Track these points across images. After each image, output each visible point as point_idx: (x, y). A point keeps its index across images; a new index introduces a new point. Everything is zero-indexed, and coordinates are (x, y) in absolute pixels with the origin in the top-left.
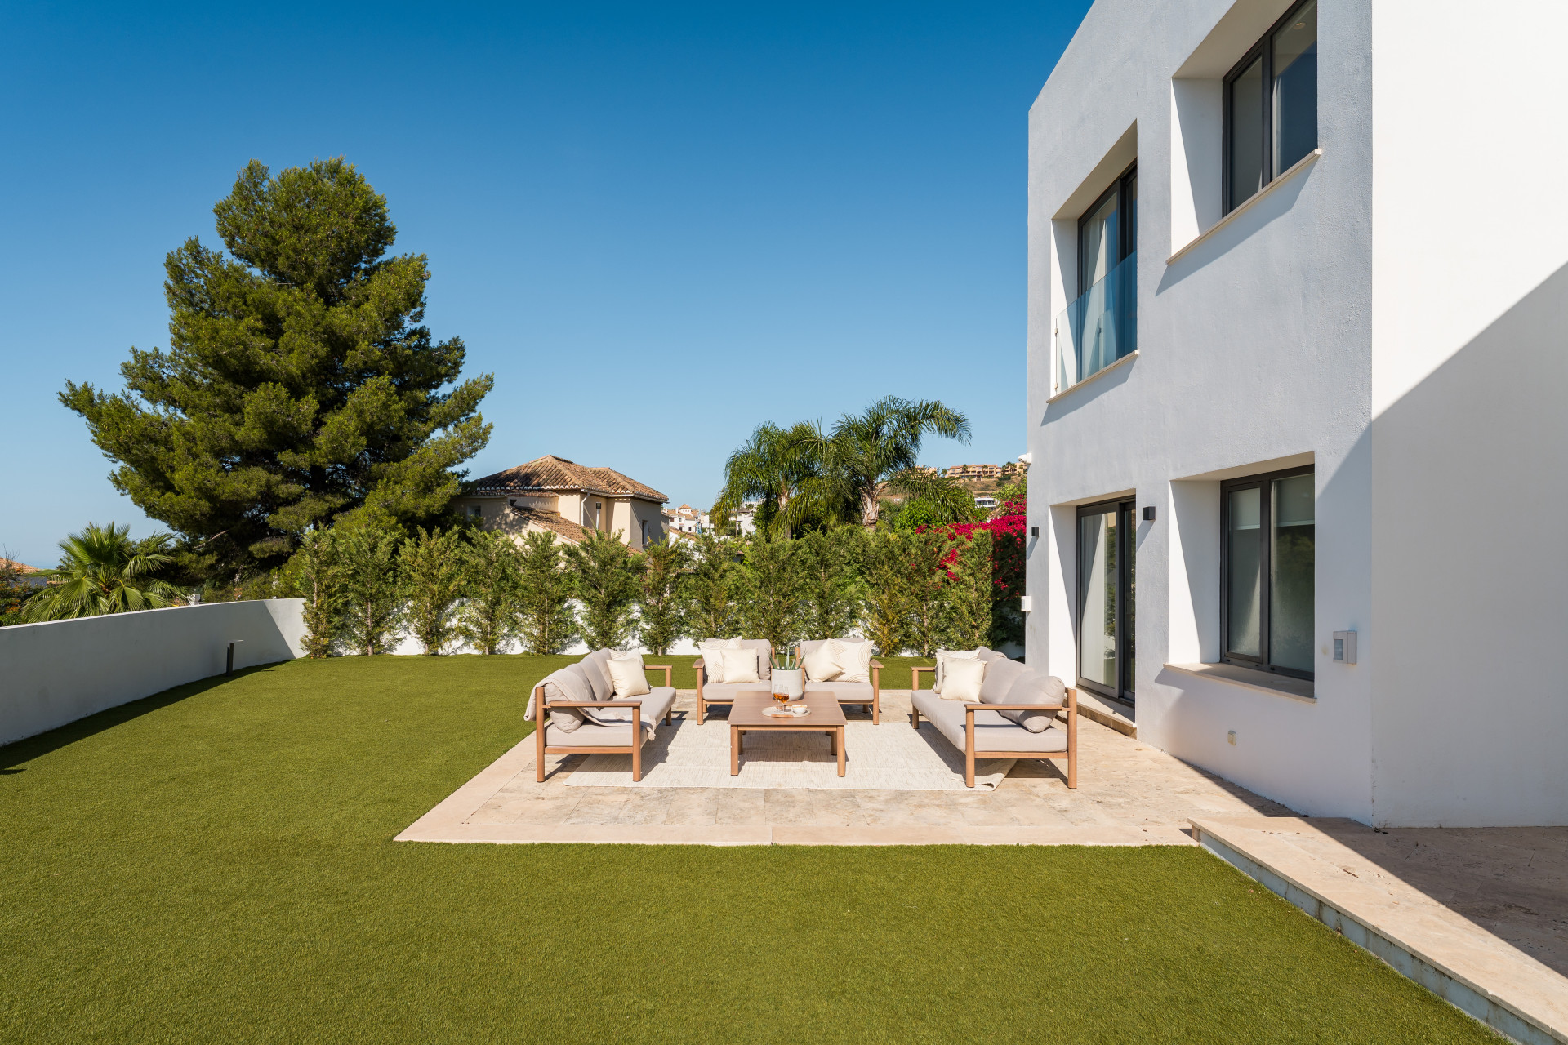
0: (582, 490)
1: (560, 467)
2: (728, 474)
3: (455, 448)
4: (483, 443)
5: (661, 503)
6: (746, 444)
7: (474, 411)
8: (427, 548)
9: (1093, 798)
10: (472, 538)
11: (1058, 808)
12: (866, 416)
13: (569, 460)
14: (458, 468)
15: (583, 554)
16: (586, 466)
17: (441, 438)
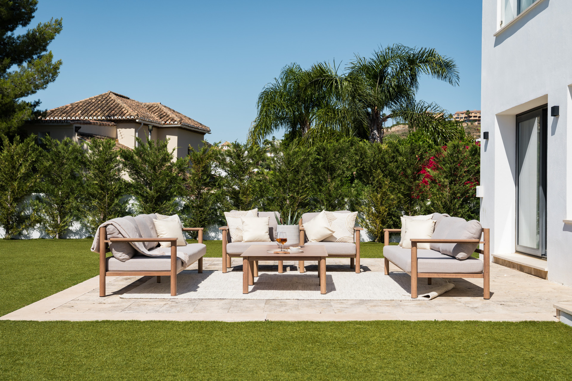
0: (137, 121)
1: (119, 101)
2: (260, 107)
3: (28, 80)
4: (53, 77)
5: (204, 134)
6: (274, 82)
7: (45, 50)
8: (8, 152)
9: (498, 303)
10: (46, 144)
11: (472, 307)
12: (375, 59)
13: (125, 96)
14: (30, 99)
15: (136, 158)
16: (140, 101)
17: (16, 72)
